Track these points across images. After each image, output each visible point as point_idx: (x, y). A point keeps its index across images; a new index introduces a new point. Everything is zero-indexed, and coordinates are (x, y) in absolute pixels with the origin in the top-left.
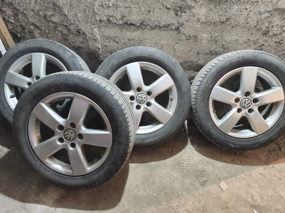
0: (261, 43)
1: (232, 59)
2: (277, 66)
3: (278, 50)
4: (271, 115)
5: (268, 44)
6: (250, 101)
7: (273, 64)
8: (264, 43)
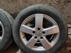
0: (49, 2)
1: (28, 10)
2: (53, 13)
3: (59, 6)
4: (54, 40)
5: (53, 2)
6: (41, 33)
7: (51, 12)
8: (51, 2)
